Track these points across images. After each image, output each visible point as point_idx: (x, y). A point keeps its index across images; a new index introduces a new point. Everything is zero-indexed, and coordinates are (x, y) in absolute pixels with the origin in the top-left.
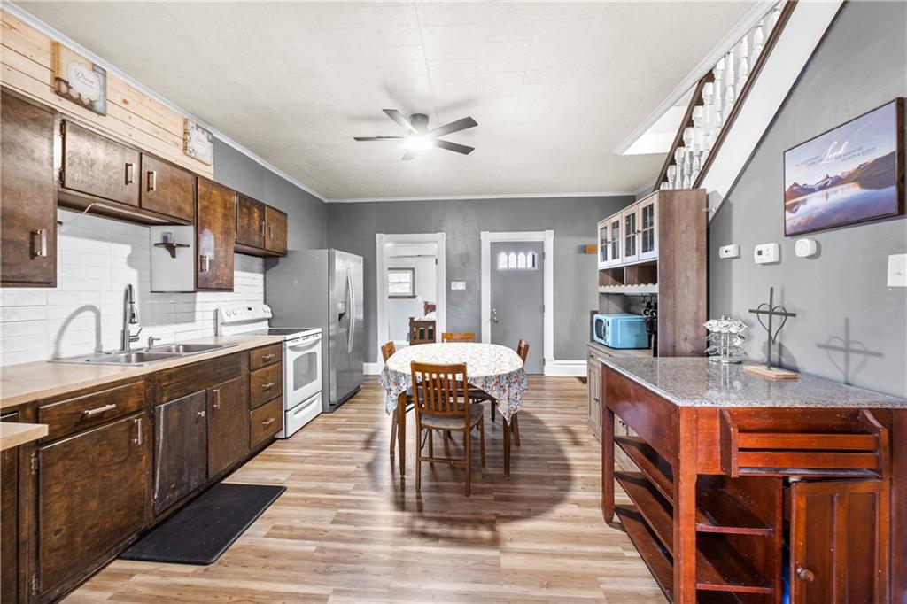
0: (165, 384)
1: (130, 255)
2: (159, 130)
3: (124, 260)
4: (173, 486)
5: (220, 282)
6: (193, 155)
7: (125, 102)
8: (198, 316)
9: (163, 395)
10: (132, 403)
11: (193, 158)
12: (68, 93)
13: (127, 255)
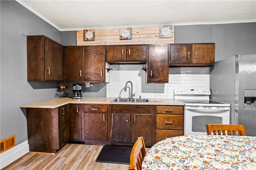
0: (115, 108)
1: (139, 73)
2: (149, 35)
3: (137, 75)
4: (117, 137)
5: (160, 79)
6: (162, 37)
7: (138, 33)
8: (165, 91)
9: (114, 111)
10: (104, 110)
11: (163, 38)
12: (122, 38)
13: (138, 73)
